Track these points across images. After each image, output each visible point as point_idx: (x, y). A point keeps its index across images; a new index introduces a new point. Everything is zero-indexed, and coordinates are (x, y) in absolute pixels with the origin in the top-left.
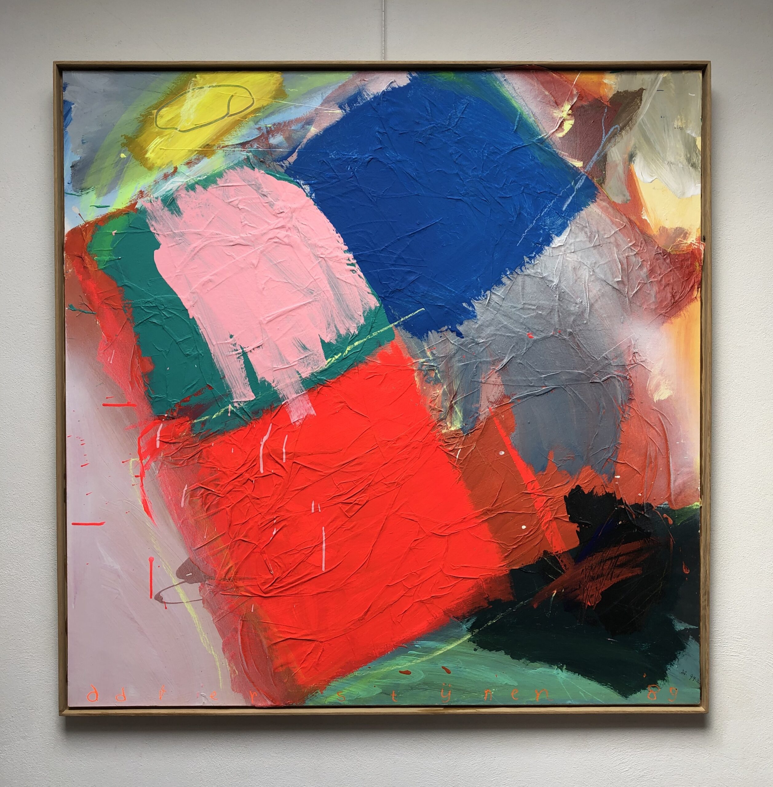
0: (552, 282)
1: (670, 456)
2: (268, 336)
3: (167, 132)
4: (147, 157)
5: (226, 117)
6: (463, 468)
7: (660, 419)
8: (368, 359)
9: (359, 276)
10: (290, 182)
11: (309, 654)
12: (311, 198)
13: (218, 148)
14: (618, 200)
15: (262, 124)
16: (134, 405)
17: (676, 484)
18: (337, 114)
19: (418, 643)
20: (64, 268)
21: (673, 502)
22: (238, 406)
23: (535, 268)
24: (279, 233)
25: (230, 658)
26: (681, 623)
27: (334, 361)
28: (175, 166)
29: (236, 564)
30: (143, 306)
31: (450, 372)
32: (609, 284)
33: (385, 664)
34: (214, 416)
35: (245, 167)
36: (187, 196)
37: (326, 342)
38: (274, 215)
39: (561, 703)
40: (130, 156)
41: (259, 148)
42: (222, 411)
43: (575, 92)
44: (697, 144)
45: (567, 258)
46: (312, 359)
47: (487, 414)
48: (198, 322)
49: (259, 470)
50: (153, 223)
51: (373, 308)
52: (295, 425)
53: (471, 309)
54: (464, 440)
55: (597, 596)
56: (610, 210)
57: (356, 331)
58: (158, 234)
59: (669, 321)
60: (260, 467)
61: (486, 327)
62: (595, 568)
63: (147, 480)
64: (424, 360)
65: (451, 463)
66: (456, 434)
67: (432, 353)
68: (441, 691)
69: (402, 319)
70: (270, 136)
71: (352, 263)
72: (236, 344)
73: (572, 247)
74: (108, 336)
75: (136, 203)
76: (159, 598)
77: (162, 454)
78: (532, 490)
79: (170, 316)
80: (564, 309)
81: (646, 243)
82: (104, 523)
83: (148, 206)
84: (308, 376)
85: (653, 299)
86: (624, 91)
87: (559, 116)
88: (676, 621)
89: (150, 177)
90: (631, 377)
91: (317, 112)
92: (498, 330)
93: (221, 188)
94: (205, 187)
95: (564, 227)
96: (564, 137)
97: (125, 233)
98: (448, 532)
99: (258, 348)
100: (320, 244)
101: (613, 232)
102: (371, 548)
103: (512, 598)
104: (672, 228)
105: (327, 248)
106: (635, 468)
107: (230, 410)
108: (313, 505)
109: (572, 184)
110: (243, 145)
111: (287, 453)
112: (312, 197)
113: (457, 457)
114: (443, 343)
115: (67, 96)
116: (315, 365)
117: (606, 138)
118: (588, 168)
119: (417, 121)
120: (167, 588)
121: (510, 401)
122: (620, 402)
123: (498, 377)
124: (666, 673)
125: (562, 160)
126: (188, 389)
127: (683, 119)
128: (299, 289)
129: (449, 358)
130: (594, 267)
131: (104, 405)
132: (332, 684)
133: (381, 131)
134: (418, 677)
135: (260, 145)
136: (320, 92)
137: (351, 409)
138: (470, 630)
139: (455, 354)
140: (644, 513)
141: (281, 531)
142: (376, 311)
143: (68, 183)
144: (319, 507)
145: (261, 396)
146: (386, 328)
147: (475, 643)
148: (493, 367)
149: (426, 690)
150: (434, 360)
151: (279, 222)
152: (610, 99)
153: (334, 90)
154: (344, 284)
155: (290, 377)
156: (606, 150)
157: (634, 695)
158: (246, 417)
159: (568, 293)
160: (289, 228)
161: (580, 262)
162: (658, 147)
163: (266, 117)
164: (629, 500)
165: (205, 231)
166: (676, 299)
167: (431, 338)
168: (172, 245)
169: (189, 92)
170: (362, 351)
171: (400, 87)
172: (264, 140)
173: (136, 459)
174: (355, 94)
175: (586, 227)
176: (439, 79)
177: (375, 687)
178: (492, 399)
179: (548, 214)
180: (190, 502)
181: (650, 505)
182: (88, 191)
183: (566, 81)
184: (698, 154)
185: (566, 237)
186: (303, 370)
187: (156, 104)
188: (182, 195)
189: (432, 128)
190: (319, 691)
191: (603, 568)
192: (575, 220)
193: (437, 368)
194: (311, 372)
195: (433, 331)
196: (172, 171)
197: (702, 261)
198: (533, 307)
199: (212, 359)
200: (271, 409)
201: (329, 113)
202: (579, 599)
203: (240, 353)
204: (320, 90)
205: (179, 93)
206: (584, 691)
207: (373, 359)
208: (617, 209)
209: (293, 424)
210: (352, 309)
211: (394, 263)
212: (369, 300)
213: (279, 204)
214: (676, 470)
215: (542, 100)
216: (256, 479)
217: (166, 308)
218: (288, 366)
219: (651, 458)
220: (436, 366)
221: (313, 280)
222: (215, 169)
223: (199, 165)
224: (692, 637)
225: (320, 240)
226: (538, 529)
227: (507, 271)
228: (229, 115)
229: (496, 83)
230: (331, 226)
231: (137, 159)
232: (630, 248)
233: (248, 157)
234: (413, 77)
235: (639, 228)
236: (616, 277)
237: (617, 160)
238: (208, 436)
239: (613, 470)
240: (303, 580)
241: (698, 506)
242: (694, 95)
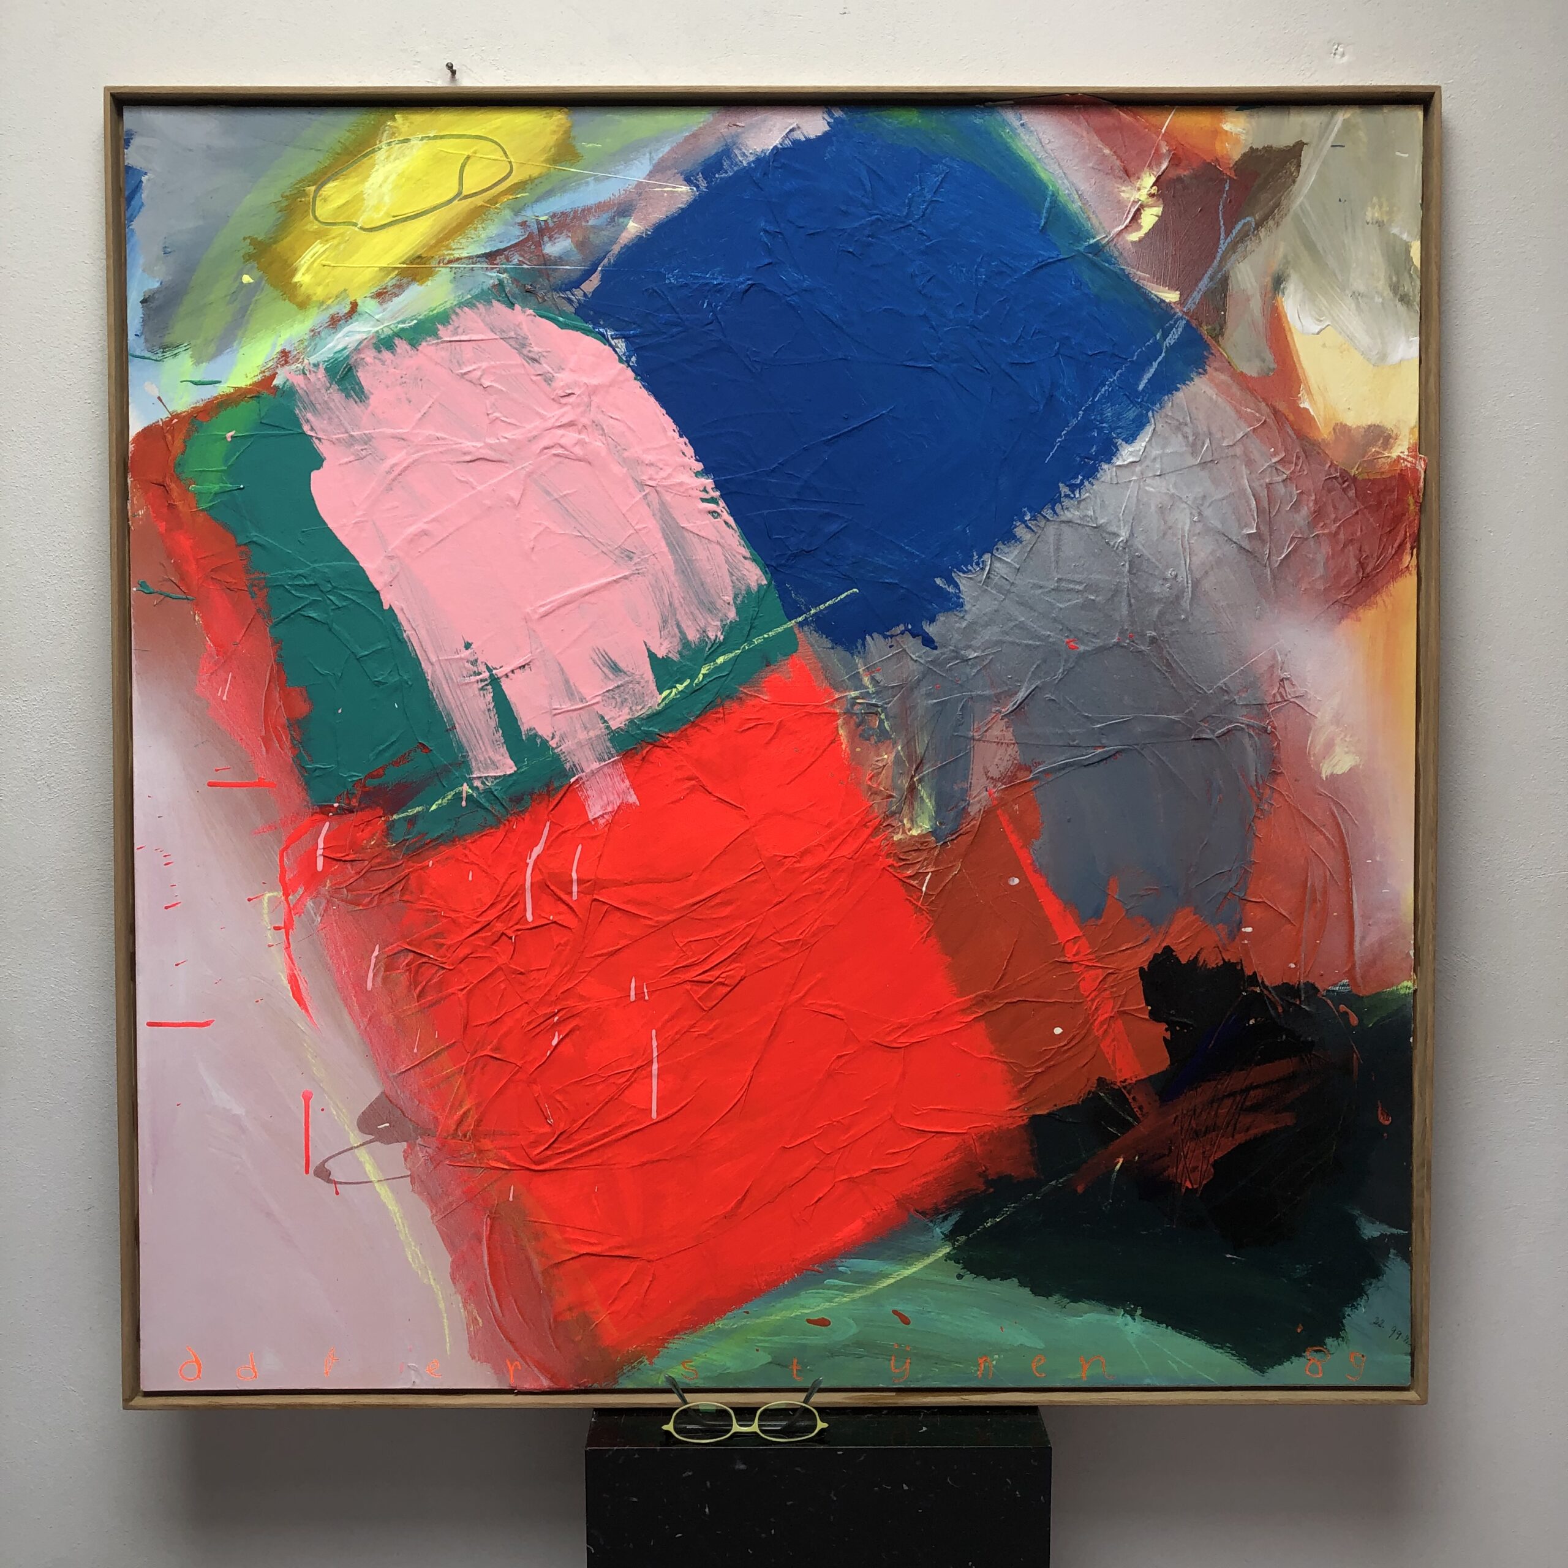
0: (1116, 535)
1: (1354, 886)
2: (541, 646)
3: (336, 230)
4: (297, 283)
5: (456, 202)
6: (935, 911)
7: (1333, 814)
8: (745, 691)
9: (726, 523)
10: (586, 332)
11: (626, 1284)
12: (629, 366)
13: (439, 263)
14: (1250, 369)
15: (529, 215)
16: (271, 785)
17: (1366, 944)
18: (684, 192)
19: (846, 1264)
20: (129, 507)
21: (1359, 980)
22: (481, 786)
23: (1082, 506)
24: (563, 436)
25: (467, 1293)
26: (1373, 1223)
27: (676, 694)
28: (352, 299)
29: (478, 1105)
30: (289, 585)
31: (909, 718)
32: (1231, 540)
33: (779, 1305)
34: (434, 807)
35: (495, 303)
36: (378, 362)
37: (659, 656)
38: (553, 399)
39: (1131, 1384)
40: (261, 279)
41: (524, 263)
42: (449, 797)
43: (1164, 149)
44: (1412, 255)
45: (1147, 488)
46: (631, 692)
47: (984, 803)
48: (400, 616)
49: (525, 916)
50: (309, 416)
51: (754, 586)
52: (597, 823)
53: (951, 590)
54: (938, 854)
55: (1205, 1167)
56: (1235, 389)
57: (719, 634)
58: (319, 439)
59: (1353, 615)
60: (525, 909)
61: (982, 626)
62: (1201, 1112)
63: (297, 934)
64: (857, 693)
65: (910, 901)
66: (922, 844)
67: (873, 679)
68: (890, 1360)
69: (813, 612)
70: (546, 239)
71: (712, 498)
72: (476, 660)
73: (1158, 466)
74: (219, 647)
75: (273, 376)
76: (323, 1173)
77: (328, 884)
79: (344, 604)
80: (1140, 591)
81: (1307, 457)
82: (213, 1021)
83: (299, 381)
84: (623, 725)
85: (1320, 571)
86: (1264, 148)
87: (1132, 199)
88: (1363, 1220)
89: (303, 321)
90: (1275, 728)
91: (640, 191)
92: (1007, 633)
93: (445, 344)
94: (414, 344)
95: (1139, 424)
96: (1140, 241)
97: (252, 436)
98: (905, 1040)
99: (522, 671)
100: (649, 458)
101: (1241, 434)
102: (749, 1073)
103: (1033, 1172)
104: (1359, 427)
105: (661, 466)
106: (1285, 914)
107: (464, 795)
108: (633, 985)
109: (1158, 338)
110: (490, 257)
111: (580, 882)
112: (631, 364)
113: (924, 889)
114: (894, 660)
115: (132, 157)
116: (637, 704)
117: (1226, 244)
118: (1191, 305)
119: (843, 208)
120: (339, 1153)
121: (1031, 776)
122: (1253, 779)
123: (1007, 728)
124: (1342, 1323)
125: (1138, 288)
126: (380, 751)
127: (1385, 204)
128: (604, 549)
129: (907, 689)
130: (1202, 505)
131: (211, 784)
132: (670, 1345)
133: (770, 228)
134: (845, 1331)
135: (523, 256)
136: (648, 150)
137: (710, 793)
138: (950, 1237)
139: (919, 681)
140: (1300, 1001)
141: (567, 1040)
142: (762, 592)
143: (136, 335)
144: (646, 990)
145: (527, 765)
146: (780, 630)
147: (959, 1263)
148: (998, 708)
149: (861, 1356)
150: (877, 693)
151: (562, 416)
152: (1236, 164)
153: (675, 144)
154: (695, 540)
155: (586, 728)
156: (1229, 264)
157: (1278, 1368)
158: (498, 808)
159: (1149, 559)
160: (584, 426)
161: (1173, 494)
162: (1332, 262)
163: (538, 200)
164: (1271, 977)
165: (414, 431)
166: (1368, 570)
167: (872, 649)
168: (346, 460)
169: (380, 149)
170: (731, 676)
171: (808, 140)
172: (533, 247)
173: (275, 894)
174: (717, 154)
175: (1186, 425)
176: (888, 123)
177: (757, 1350)
178: (995, 773)
179: (1109, 398)
180: (385, 980)
181: (1313, 985)
182: (176, 351)
183: (1145, 128)
184: (1414, 276)
185: (1144, 444)
186: (612, 714)
187: (314, 174)
188: (368, 360)
189: (873, 223)
190: (645, 1359)
191: (1216, 1113)
192: (1164, 410)
193: (884, 709)
194: (629, 717)
195: (875, 635)
196: (346, 310)
197: (1421, 494)
198: (1077, 587)
199: (429, 692)
200: (548, 792)
201: (665, 192)
202: (1169, 1176)
203: (486, 680)
204: (646, 146)
205: (360, 152)
206: (1177, 1359)
207: (755, 691)
208: (1248, 388)
209: (593, 823)
210: (712, 591)
211: (795, 497)
212: (745, 572)
213: (563, 378)
214: (1365, 917)
215: (1096, 167)
216: (519, 933)
217: (334, 588)
218: (581, 706)
219: (1314, 891)
220: (881, 706)
221: (632, 531)
222: (434, 306)
223: (401, 298)
224: (1395, 1252)
225: (647, 451)
226: (1086, 1034)
227: (1025, 514)
228: (462, 195)
229: (1005, 132)
230: (668, 422)
231: (275, 286)
232: (1274, 467)
233: (501, 283)
234: (835, 119)
235: (1292, 426)
236: (1247, 525)
237: (1249, 285)
238: (422, 847)
239: (1238, 916)
240: (613, 1137)
241: (1410, 988)
242: (1407, 155)
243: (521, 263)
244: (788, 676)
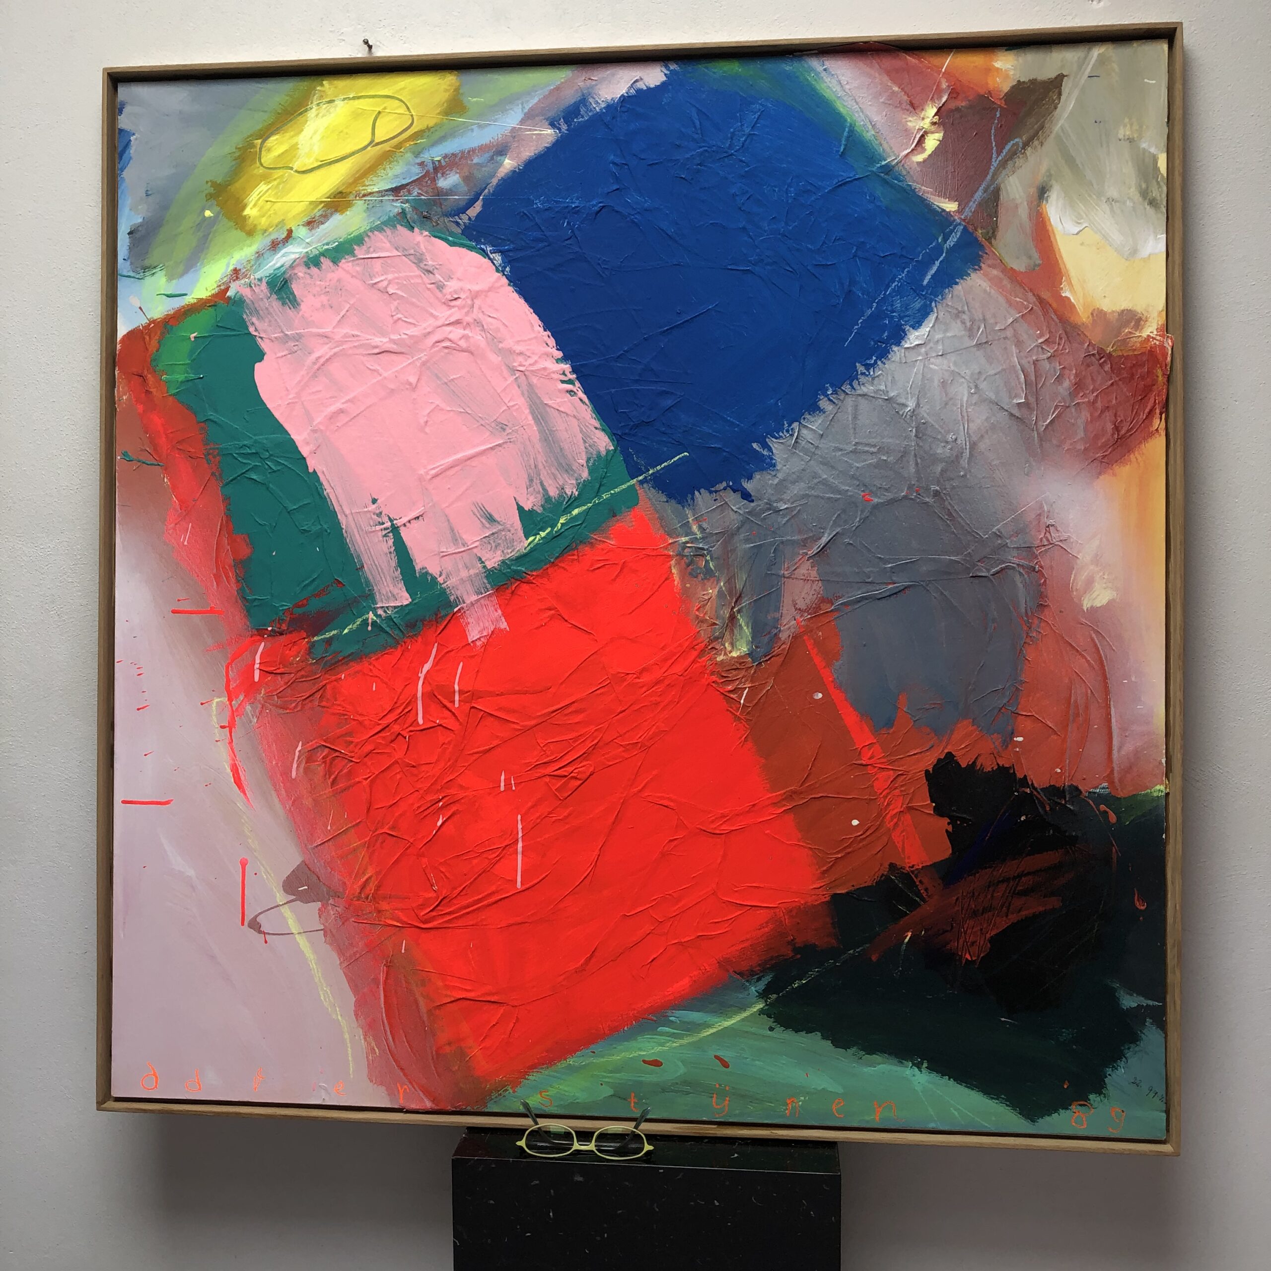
0: (905, 405)
1: (1112, 703)
2: (432, 501)
3: (277, 173)
4: (246, 216)
5: (369, 148)
6: (751, 720)
7: (1093, 640)
8: (595, 537)
9: (581, 400)
10: (470, 248)
11: (494, 1025)
12: (504, 274)
13: (356, 197)
14: (1019, 265)
15: (426, 157)
17: (1123, 753)
18: (548, 134)
19: (674, 1015)
20: (116, 393)
21: (1117, 784)
22: (383, 615)
23: (875, 382)
24: (450, 332)
25: (367, 1028)
26: (1131, 995)
27: (539, 540)
28: (288, 228)
29: (377, 873)
30: (236, 454)
31: (730, 560)
32: (1003, 408)
33: (619, 1047)
34: (346, 631)
35: (399, 227)
36: (307, 276)
37: (526, 509)
38: (444, 303)
39: (918, 1127)
40: (219, 213)
41: (422, 195)
42: (358, 623)
43: (944, 85)
44: (1159, 165)
45: (931, 366)
46: (503, 538)
47: (793, 630)
48: (322, 478)
49: (416, 720)
50: (254, 320)
51: (604, 453)
52: (475, 645)
53: (765, 453)
54: (754, 673)
55: (982, 943)
56: (1006, 282)
57: (574, 490)
58: (261, 338)
59: (1110, 471)
60: (417, 714)
61: (791, 482)
62: (979, 895)
63: (238, 732)
64: (687, 539)
65: (731, 711)
66: (740, 664)
67: (701, 528)
68: (712, 1097)
69: (651, 472)
70: (439, 175)
71: (570, 380)
72: (381, 513)
73: (940, 347)
74: (182, 502)
75: (227, 289)
76: (255, 925)
77: (263, 692)
78: (869, 759)
79: (279, 468)
80: (925, 452)
81: (1068, 338)
82: (172, 800)
83: (247, 293)
84: (496, 565)
85: (1081, 434)
86: (1030, 80)
87: (917, 128)
88: (1122, 992)
89: (250, 246)
90: (1041, 567)
91: (514, 135)
92: (813, 489)
93: (360, 261)
94: (335, 261)
95: (925, 312)
96: (925, 161)
97: (209, 336)
98: (726, 828)
99: (417, 521)
100: (518, 348)
101: (1011, 320)
102: (597, 852)
103: (834, 942)
104: (1113, 312)
105: (528, 355)
106: (1050, 725)
107: (370, 621)
108: (503, 777)
109: (940, 240)
110: (396, 191)
111: (461, 692)
112: (506, 273)
113: (742, 701)
114: (718, 511)
115: (124, 122)
116: (508, 548)
117: (997, 162)
118: (968, 213)
119: (677, 143)
120: (269, 909)
121: (833, 608)
122: (1023, 610)
123: (812, 567)
124: (1103, 1081)
125: (923, 200)
126: (305, 586)
127: (1135, 123)
128: (483, 423)
129: (728, 535)
130: (978, 379)
131: (174, 612)
132: (530, 1077)
133: (618, 160)
134: (674, 1071)
135: (422, 191)
136: (519, 102)
137: (566, 621)
138: (763, 995)
139: (738, 528)
140: (1066, 802)
141: (450, 820)
142: (609, 458)
143: (124, 259)
144: (513, 782)
145: (420, 597)
146: (624, 487)
147: (771, 1018)
148: (805, 551)
149: (688, 1093)
150: (703, 538)
151: (450, 316)
152: (1005, 95)
153: (542, 96)
154: (556, 414)
155: (467, 567)
156: (999, 181)
157: (1047, 1118)
158: (397, 632)
159: (932, 425)
160: (468, 324)
161: (953, 371)
162: (1089, 174)
163: (434, 144)
164: (1039, 780)
165: (335, 330)
166: (1123, 432)
167: (700, 503)
168: (283, 354)
169: (311, 109)
170: (584, 525)
171: (649, 89)
172: (429, 182)
173: (222, 699)
174: (575, 102)
175: (964, 313)
176: (714, 73)
177: (602, 1084)
178: (801, 605)
179: (898, 291)
180: (306, 770)
181: (1077, 788)
182: (154, 271)
183: (928, 68)
184: (1162, 184)
185: (928, 329)
186: (488, 556)
187: (261, 130)
188: (300, 274)
189: (701, 154)
190: (509, 1088)
191: (992, 896)
192: (944, 301)
193: (709, 552)
194: (501, 559)
195: (702, 490)
196: (284, 236)
197: (1168, 368)
198: (872, 449)
199: (343, 539)
200: (436, 619)
201: (534, 134)
202: (951, 950)
203: (388, 528)
204: (518, 99)
205: (295, 112)
206: (958, 1106)
207: (603, 538)
208: (1017, 281)
209: (472, 644)
210: (570, 456)
211: (637, 378)
212: (596, 440)
213: (452, 286)
214: (1123, 729)
215: (887, 102)
216: (411, 733)
217: (271, 455)
218: (463, 549)
219: (1077, 707)
220: (707, 549)
221: (505, 408)
222: (351, 231)
223: (327, 224)
224: (1151, 1021)
225: (518, 342)
226: (880, 825)
227: (827, 390)
228: (374, 143)
229: (810, 76)
230: (534, 319)
231: (229, 219)
232: (1040, 346)
233: (403, 210)
234: (671, 71)
235: (1055, 312)
236: (1016, 396)
237: (1017, 197)
238: (336, 663)
239: (1010, 728)
240: (485, 902)
241: (1162, 791)
242: (1154, 82)
243: (419, 194)
244: (631, 525)
